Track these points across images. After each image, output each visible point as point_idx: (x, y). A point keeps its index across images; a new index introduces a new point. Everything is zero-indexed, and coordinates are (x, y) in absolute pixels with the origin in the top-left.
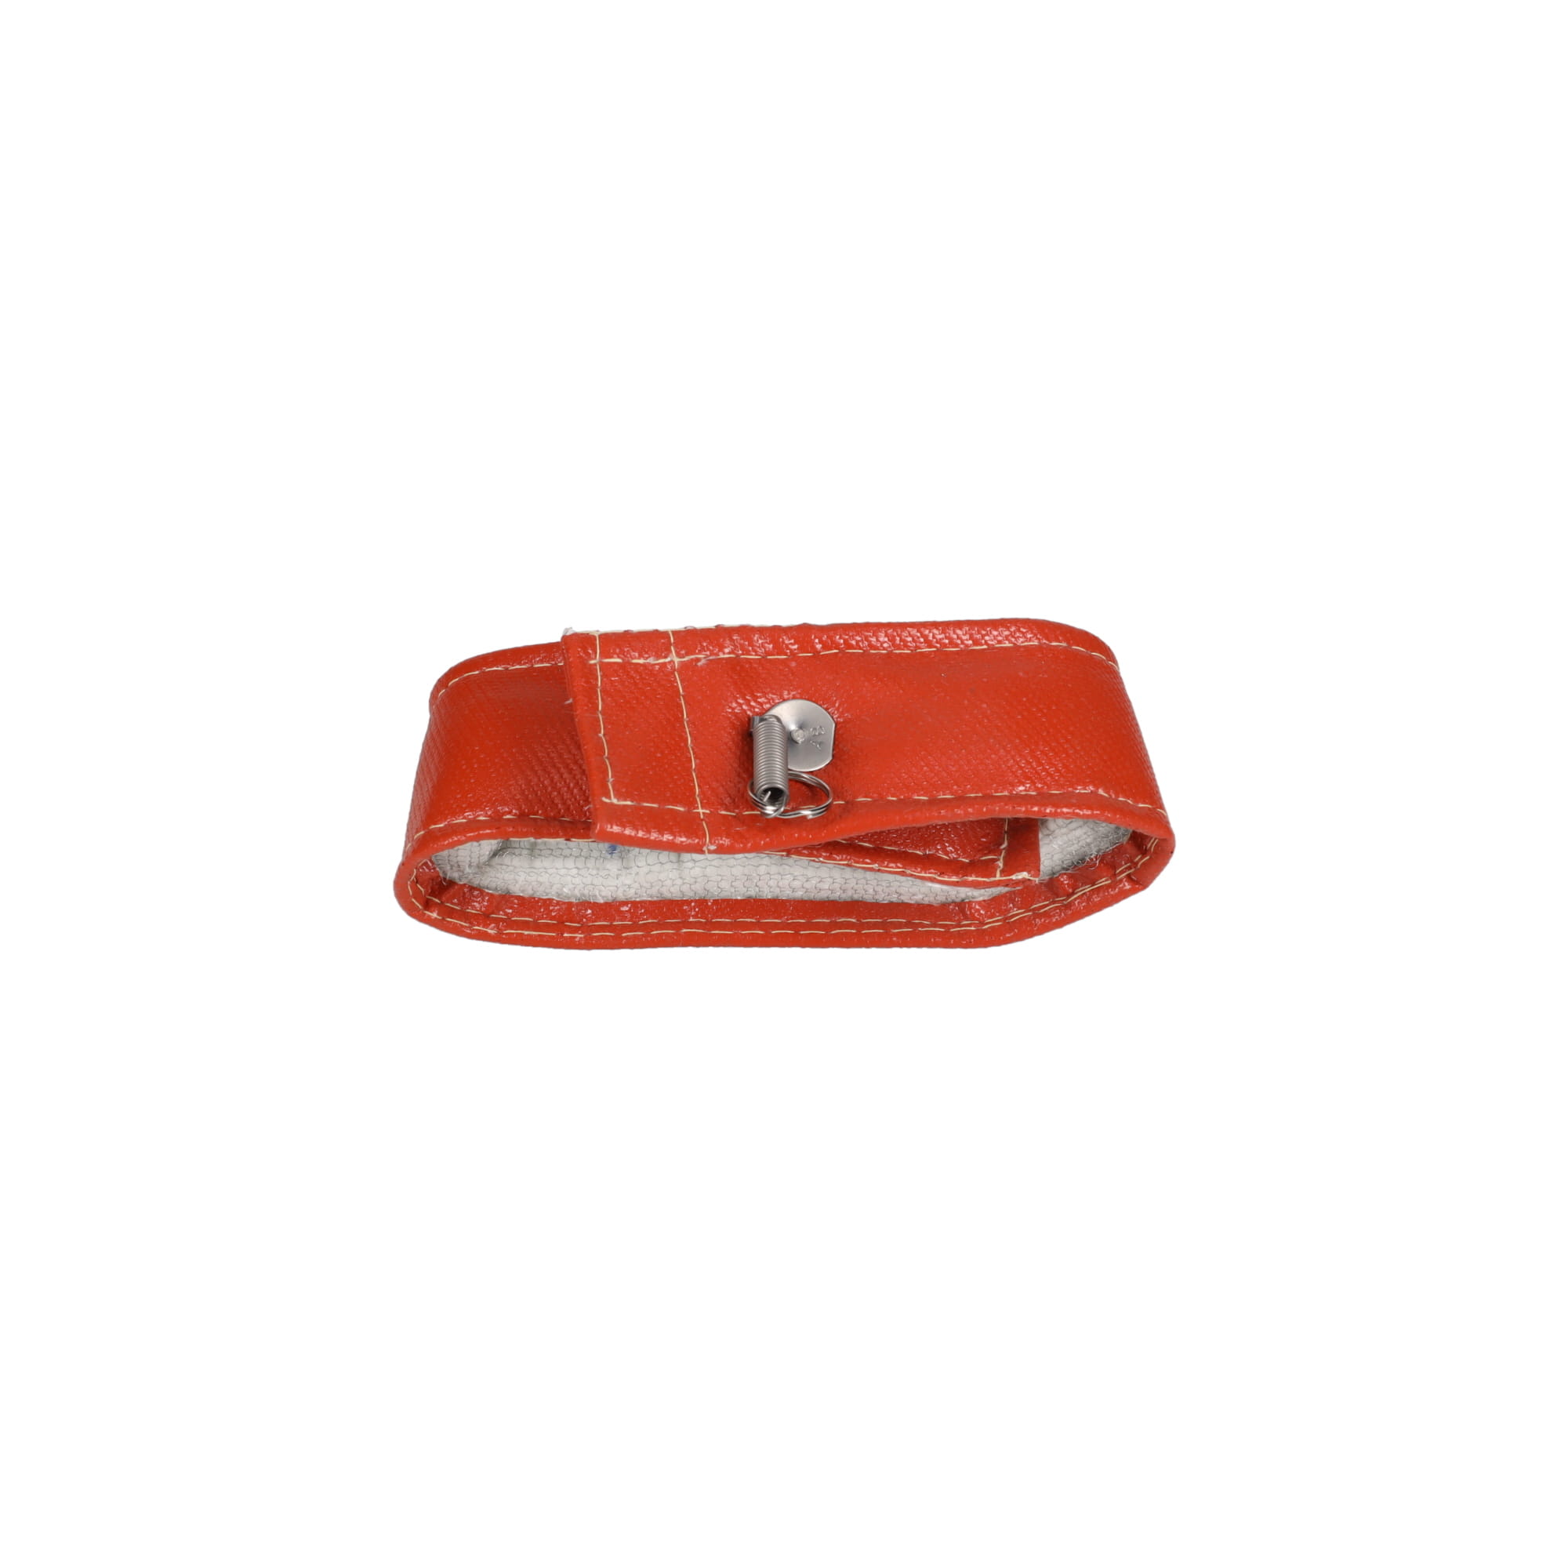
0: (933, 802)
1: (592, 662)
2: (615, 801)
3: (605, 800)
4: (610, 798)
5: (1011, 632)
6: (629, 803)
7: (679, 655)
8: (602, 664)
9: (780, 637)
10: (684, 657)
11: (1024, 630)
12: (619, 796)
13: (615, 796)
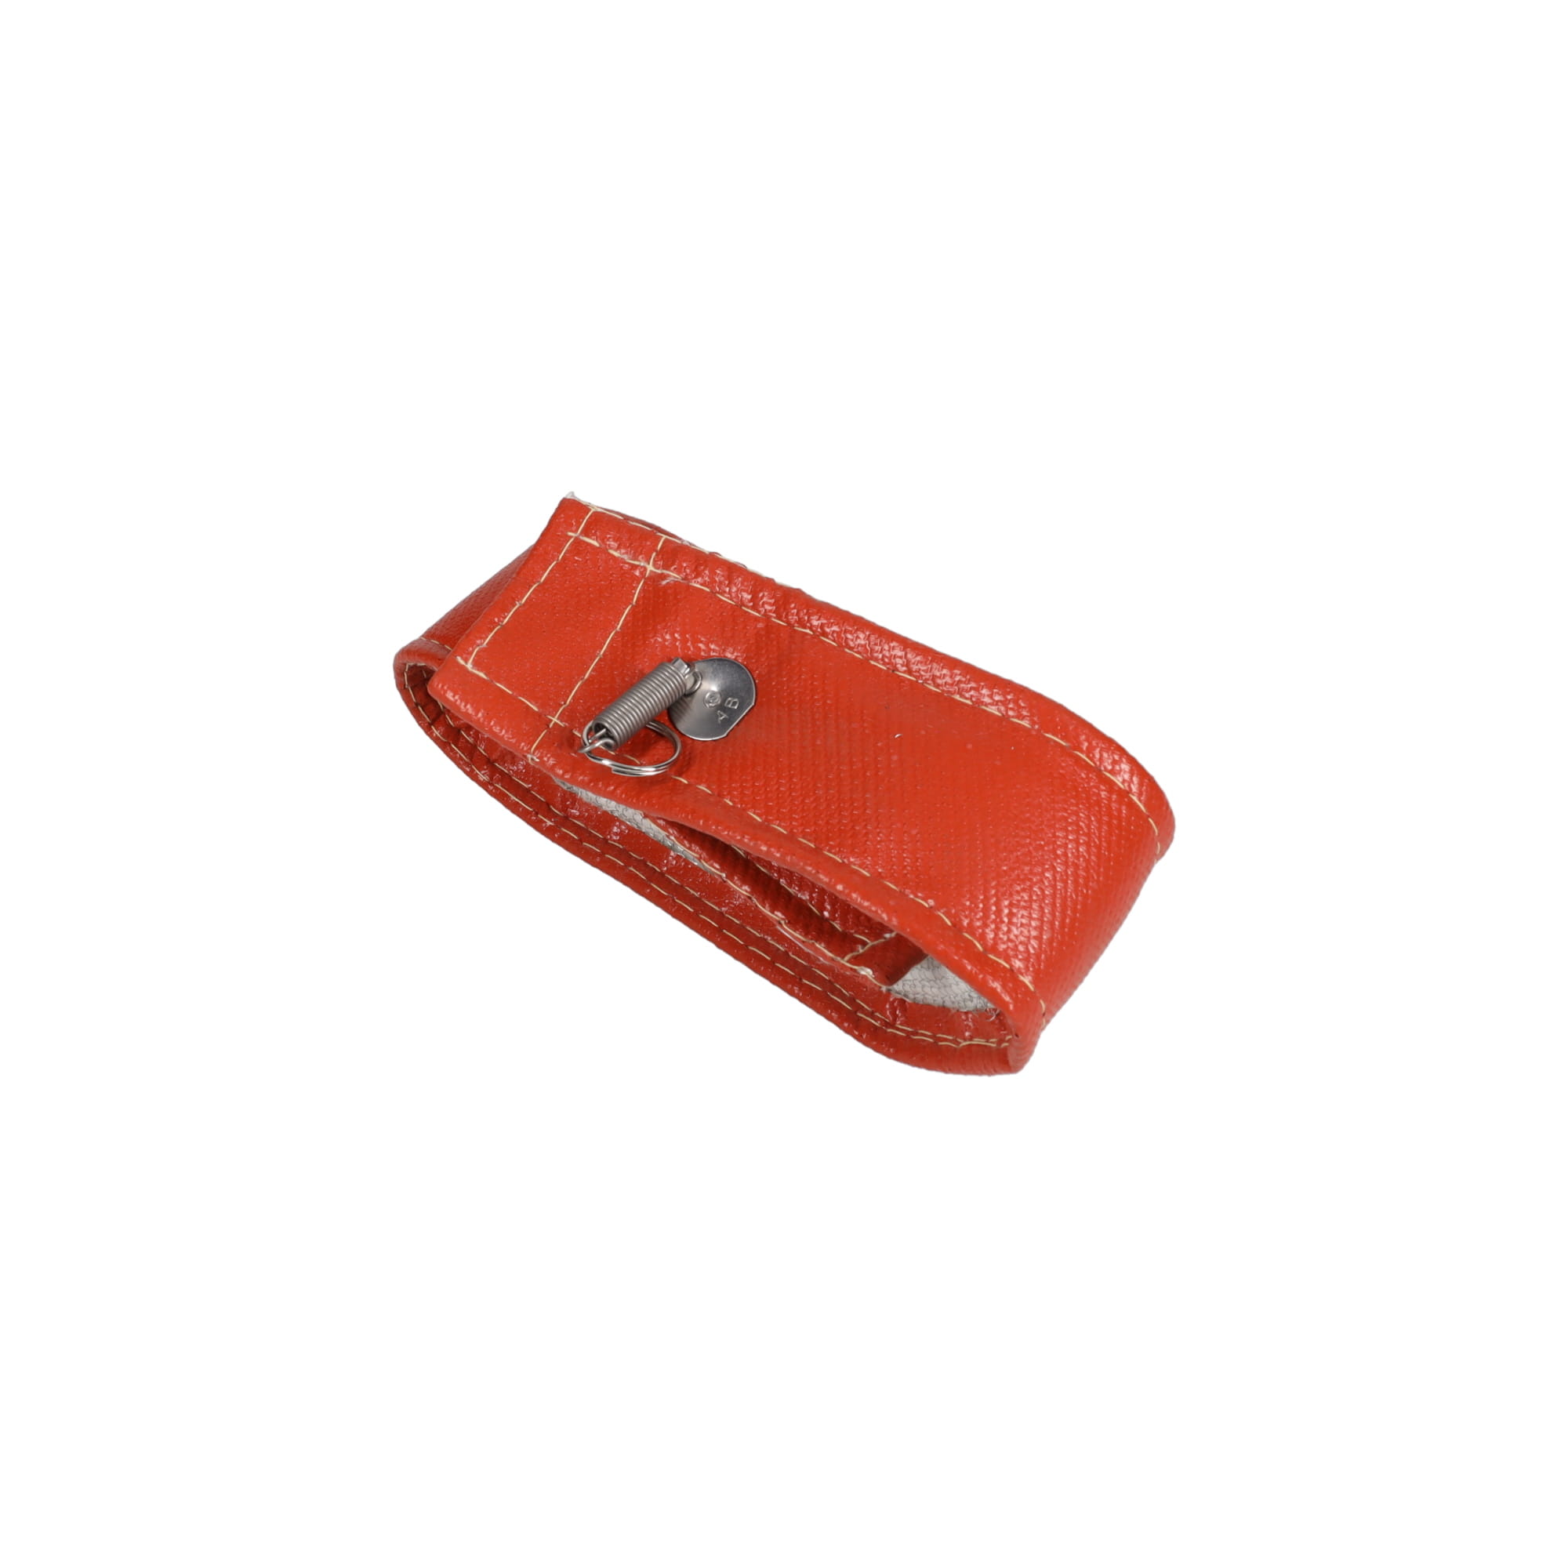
0: (765, 828)
1: (570, 534)
2: (469, 666)
3: (460, 660)
4: (466, 661)
5: (1006, 699)
6: (482, 675)
7: (655, 565)
8: (577, 542)
9: (761, 591)
10: (658, 569)
11: (1023, 705)
12: (476, 664)
13: (472, 664)
